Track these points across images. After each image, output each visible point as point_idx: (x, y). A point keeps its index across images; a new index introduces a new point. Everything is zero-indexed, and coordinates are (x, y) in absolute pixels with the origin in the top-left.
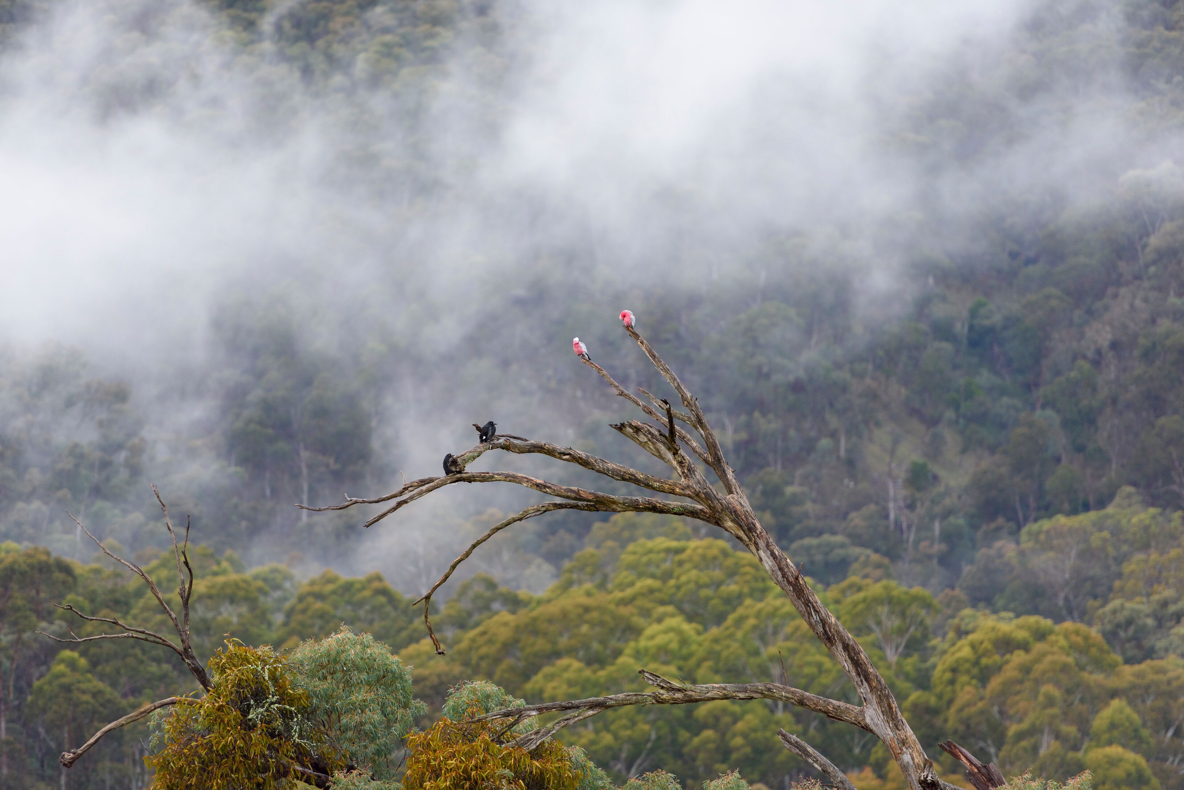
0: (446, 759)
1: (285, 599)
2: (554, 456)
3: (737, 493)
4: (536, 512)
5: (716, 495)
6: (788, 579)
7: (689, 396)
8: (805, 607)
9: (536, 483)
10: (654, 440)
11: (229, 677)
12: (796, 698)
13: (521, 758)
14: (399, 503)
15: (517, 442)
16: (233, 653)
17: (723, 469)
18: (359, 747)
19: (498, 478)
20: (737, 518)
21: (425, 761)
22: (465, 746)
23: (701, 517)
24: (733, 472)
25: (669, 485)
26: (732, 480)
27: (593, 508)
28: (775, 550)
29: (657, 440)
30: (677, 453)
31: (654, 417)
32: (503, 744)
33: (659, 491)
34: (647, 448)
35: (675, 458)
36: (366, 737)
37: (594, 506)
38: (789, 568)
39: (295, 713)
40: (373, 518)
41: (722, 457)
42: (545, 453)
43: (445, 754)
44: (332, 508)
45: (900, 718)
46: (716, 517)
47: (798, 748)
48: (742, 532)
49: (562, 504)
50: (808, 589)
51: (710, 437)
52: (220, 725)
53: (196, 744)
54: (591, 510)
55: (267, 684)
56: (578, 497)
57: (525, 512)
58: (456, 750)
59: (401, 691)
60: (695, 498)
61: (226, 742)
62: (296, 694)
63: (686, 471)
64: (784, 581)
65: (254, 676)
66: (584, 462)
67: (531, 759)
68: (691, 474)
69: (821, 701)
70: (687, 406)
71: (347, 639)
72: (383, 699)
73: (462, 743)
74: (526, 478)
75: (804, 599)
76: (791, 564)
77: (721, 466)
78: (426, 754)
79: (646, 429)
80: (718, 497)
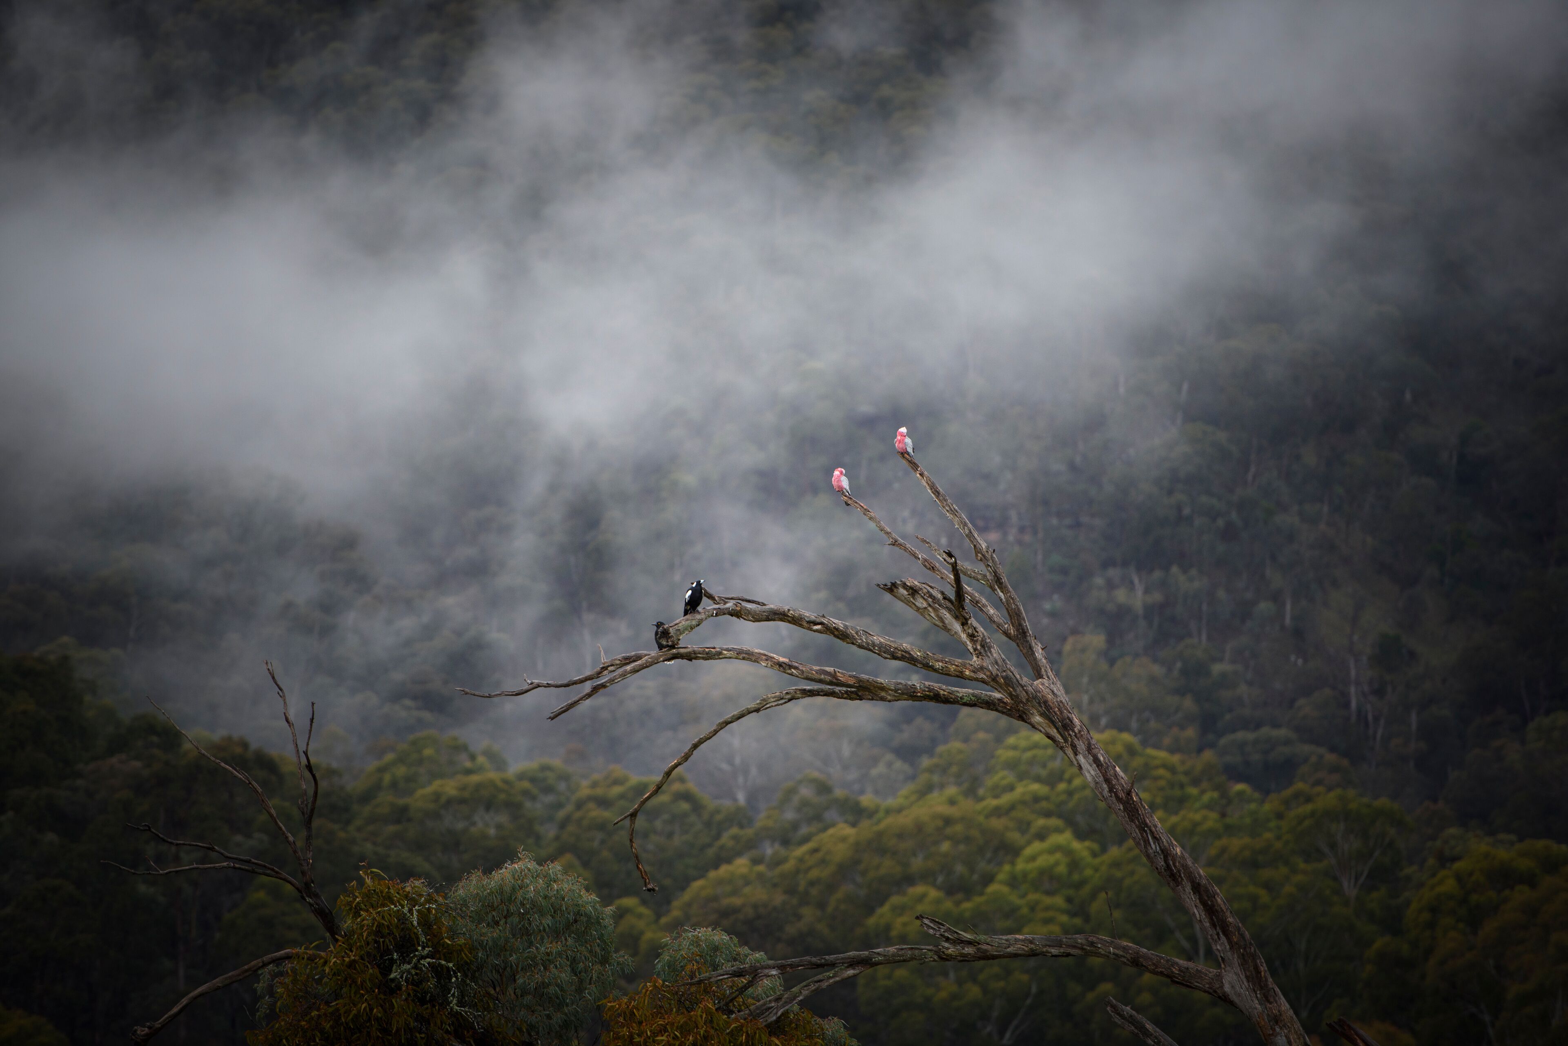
0: (655, 1034)
1: (559, 806)
2: (801, 626)
3: (1048, 677)
4: (778, 700)
5: (1019, 680)
6: (1117, 795)
7: (984, 547)
8: (1140, 832)
9: (779, 662)
10: (937, 605)
11: (365, 922)
12: (1128, 956)
13: (755, 1033)
14: (594, 688)
15: (751, 607)
16: (372, 888)
17: (1030, 645)
18: (541, 1016)
19: (728, 655)
20: (1048, 710)
21: (626, 1037)
22: (680, 1017)
23: (1000, 709)
24: (1043, 649)
25: (956, 666)
26: (1041, 659)
27: (855, 696)
28: (1099, 755)
29: (940, 606)
30: (967, 623)
31: (938, 575)
32: (732, 1014)
33: (942, 674)
34: (926, 616)
35: (965, 630)
36: (549, 1003)
37: (856, 693)
38: (1118, 780)
39: (454, 971)
40: (560, 708)
41: (1028, 629)
42: (789, 622)
43: (653, 1027)
44: (506, 693)
45: (1271, 986)
46: (1019, 709)
47: (1133, 1024)
48: (1055, 731)
49: (814, 690)
50: (1144, 807)
51: (1012, 601)
52: (350, 987)
53: (317, 1013)
54: (852, 698)
55: (416, 931)
56: (834, 681)
57: (764, 700)
58: (668, 1022)
59: (598, 941)
60: (992, 683)
61: (359, 1011)
62: (455, 945)
63: (979, 647)
64: (1111, 796)
65: (399, 920)
66: (841, 635)
67: (770, 1036)
68: (985, 651)
69: (1162, 961)
70: (981, 560)
71: (526, 871)
72: (574, 951)
73: (676, 1012)
74: (765, 655)
75: (1139, 822)
76: (1121, 774)
77: (1027, 641)
78: (627, 1027)
79: (925, 591)
80: (1023, 683)
